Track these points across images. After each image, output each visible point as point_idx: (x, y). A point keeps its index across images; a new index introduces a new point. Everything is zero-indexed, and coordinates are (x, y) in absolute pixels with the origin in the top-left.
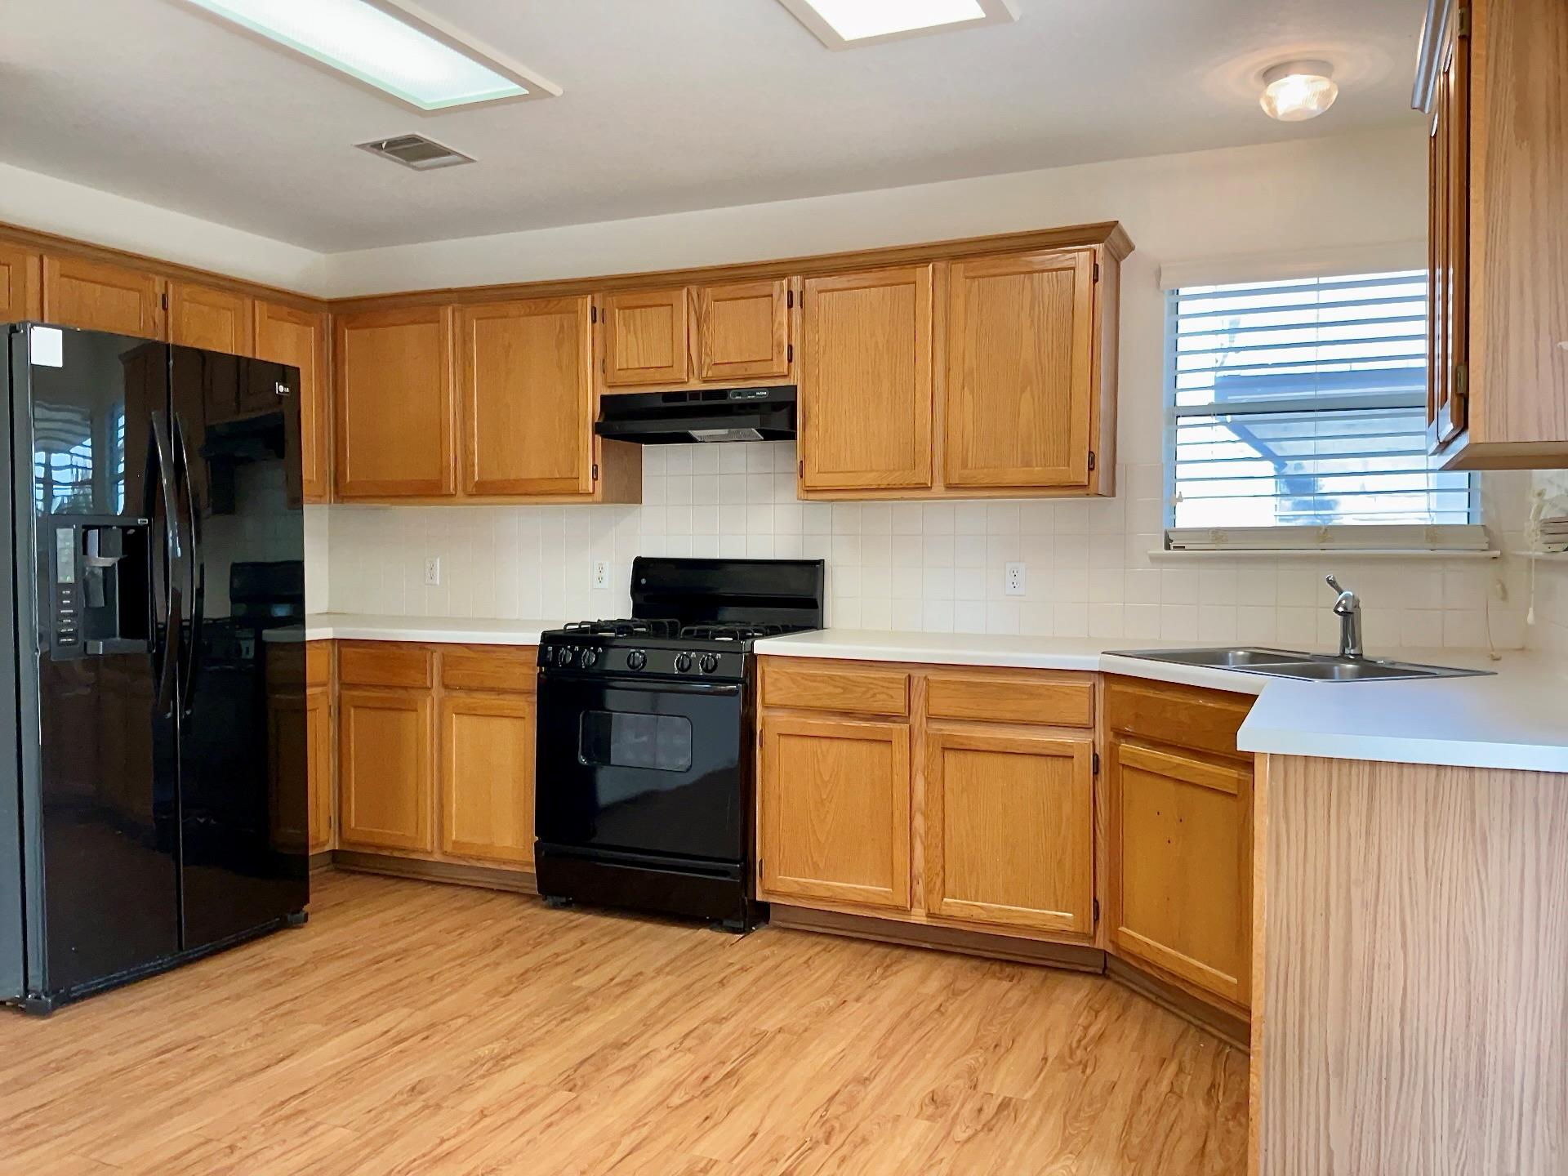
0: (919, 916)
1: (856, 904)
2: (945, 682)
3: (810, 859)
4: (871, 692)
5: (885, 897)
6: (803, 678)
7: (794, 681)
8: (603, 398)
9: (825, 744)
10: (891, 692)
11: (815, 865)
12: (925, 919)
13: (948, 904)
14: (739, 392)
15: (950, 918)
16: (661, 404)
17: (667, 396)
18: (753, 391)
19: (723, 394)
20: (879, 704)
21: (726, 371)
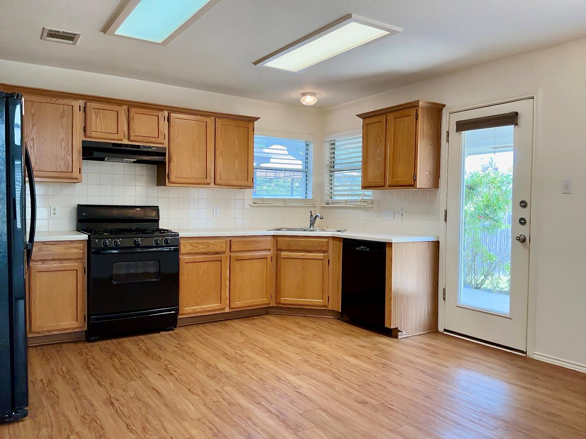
0: (227, 310)
1: (210, 311)
2: (237, 241)
3: (195, 301)
4: (216, 246)
5: (219, 306)
6: (194, 244)
7: (191, 245)
8: (83, 141)
9: (201, 264)
10: (221, 245)
11: (197, 302)
12: (229, 310)
13: (237, 304)
14: (145, 147)
15: (237, 308)
16: (111, 147)
17: (114, 144)
18: (149, 147)
19: (138, 147)
20: (218, 249)
21: (141, 139)
